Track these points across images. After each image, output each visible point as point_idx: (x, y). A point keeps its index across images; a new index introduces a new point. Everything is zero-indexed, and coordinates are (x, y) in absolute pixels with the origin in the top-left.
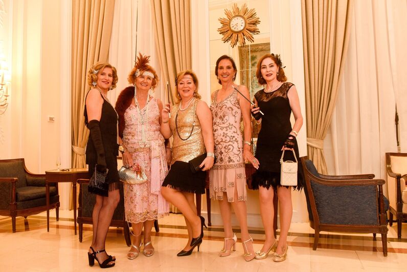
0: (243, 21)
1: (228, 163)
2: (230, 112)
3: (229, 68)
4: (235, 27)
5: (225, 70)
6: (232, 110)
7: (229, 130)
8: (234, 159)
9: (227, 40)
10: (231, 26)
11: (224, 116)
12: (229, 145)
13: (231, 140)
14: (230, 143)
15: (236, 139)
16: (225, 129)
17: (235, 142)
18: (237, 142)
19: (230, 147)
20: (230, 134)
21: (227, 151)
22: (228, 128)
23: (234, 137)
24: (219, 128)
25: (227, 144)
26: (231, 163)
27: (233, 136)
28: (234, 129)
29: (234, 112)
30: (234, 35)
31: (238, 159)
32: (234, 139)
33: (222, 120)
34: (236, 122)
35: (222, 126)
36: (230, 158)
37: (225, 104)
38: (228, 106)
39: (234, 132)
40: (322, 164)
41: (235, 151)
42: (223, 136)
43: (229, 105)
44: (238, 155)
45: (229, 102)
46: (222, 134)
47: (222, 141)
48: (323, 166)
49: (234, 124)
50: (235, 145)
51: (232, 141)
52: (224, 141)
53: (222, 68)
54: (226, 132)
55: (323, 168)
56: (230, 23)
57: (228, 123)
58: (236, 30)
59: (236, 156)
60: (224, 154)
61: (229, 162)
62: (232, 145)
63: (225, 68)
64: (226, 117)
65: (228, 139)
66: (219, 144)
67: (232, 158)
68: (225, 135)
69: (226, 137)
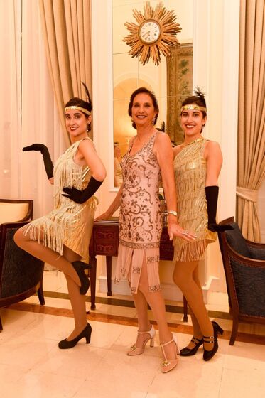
0: (158, 29)
1: (135, 242)
2: (142, 172)
3: (147, 105)
4: (146, 36)
5: (142, 109)
6: (145, 169)
7: (139, 197)
8: (143, 237)
9: (136, 54)
10: (141, 35)
11: (134, 177)
12: (139, 218)
13: (142, 211)
14: (140, 215)
15: (148, 209)
16: (134, 195)
17: (147, 215)
18: (149, 214)
19: (139, 220)
20: (140, 203)
21: (135, 225)
22: (138, 194)
23: (145, 206)
24: (127, 193)
25: (137, 216)
26: (139, 242)
27: (144, 204)
28: (146, 196)
29: (146, 172)
30: (145, 48)
31: (149, 236)
32: (145, 209)
33: (132, 182)
34: (149, 186)
35: (130, 190)
36: (138, 235)
37: (136, 160)
38: (138, 164)
39: (146, 200)
40: (254, 221)
41: (146, 226)
42: (132, 205)
43: (140, 161)
44: (149, 231)
45: (140, 158)
46: (131, 202)
47: (130, 212)
48: (255, 224)
49: (147, 189)
50: (146, 218)
51: (142, 213)
52: (132, 211)
53: (137, 105)
54: (135, 200)
55: (255, 227)
56: (139, 31)
57: (138, 187)
58: (147, 41)
59: (147, 233)
60: (133, 228)
61: (137, 240)
62: (141, 218)
63: (142, 105)
64: (137, 179)
65: (137, 209)
66: (128, 214)
67: (141, 235)
68: (134, 204)
69: (135, 207)
